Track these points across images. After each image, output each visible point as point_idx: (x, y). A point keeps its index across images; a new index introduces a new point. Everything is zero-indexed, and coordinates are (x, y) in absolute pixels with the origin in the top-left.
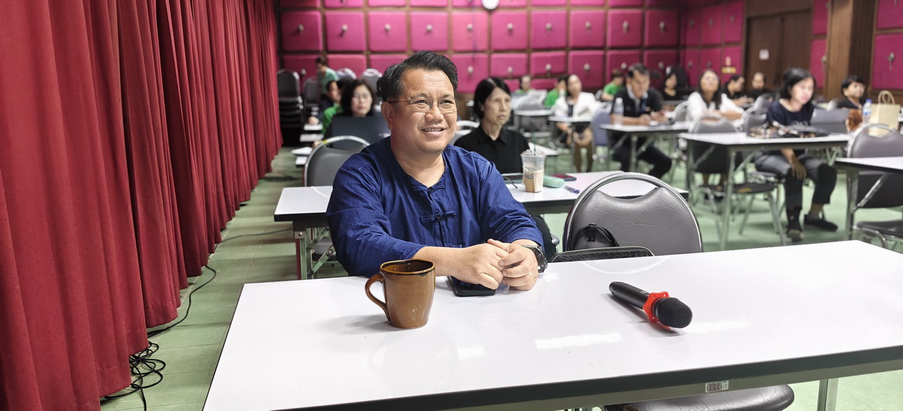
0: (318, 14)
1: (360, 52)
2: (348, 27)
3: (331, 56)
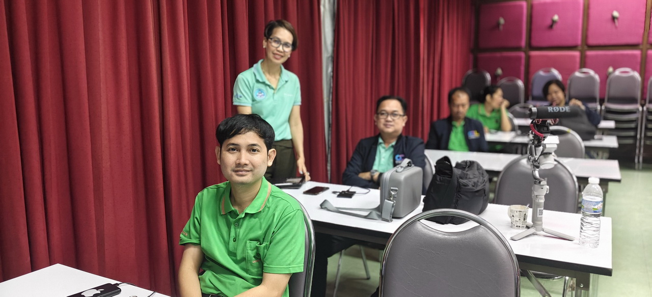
0: (523, 3)
1: (572, 48)
2: (560, 17)
3: (534, 53)
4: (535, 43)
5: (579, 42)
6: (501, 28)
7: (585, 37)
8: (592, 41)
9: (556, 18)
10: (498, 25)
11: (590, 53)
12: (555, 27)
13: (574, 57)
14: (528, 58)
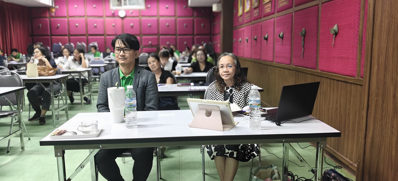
0: (48, 20)
1: (66, 35)
2: (60, 25)
3: (53, 37)
4: (53, 34)
5: (67, 33)
6: (41, 28)
7: (69, 32)
8: (71, 33)
9: (59, 25)
10: (39, 27)
11: (71, 37)
12: (59, 28)
13: (66, 38)
14: (51, 39)
